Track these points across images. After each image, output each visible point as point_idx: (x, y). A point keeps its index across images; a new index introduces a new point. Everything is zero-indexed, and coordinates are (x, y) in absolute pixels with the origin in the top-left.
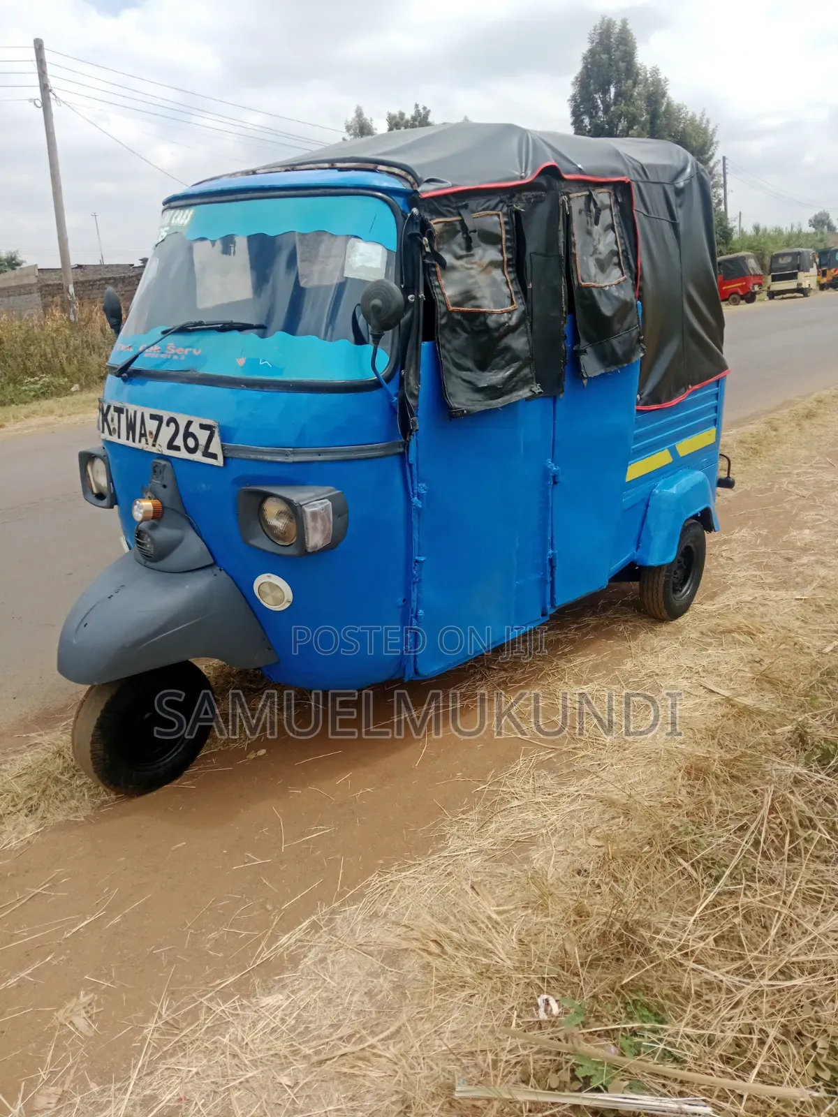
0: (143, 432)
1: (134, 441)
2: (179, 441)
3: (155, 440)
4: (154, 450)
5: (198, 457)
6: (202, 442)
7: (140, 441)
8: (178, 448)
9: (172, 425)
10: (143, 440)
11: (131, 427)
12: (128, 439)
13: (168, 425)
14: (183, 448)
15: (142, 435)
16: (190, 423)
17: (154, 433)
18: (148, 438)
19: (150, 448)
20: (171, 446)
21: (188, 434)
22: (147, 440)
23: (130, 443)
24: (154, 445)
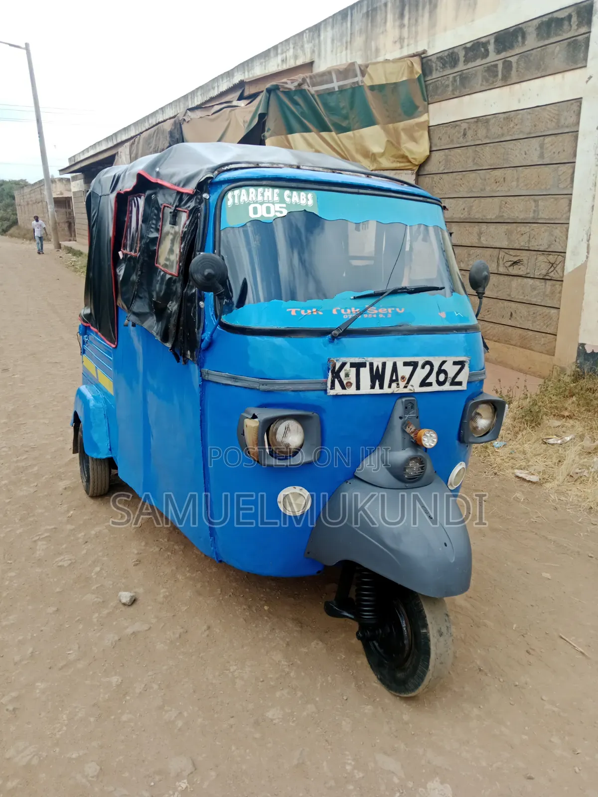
0: (394, 378)
1: (381, 387)
2: (432, 379)
3: (408, 383)
4: (406, 391)
5: (447, 387)
6: (451, 375)
7: (390, 386)
8: (430, 384)
9: (428, 367)
10: (394, 385)
11: (377, 377)
12: (373, 387)
13: (423, 367)
14: (435, 383)
15: (392, 381)
16: (444, 362)
17: (407, 376)
18: (400, 382)
19: (402, 390)
20: (423, 383)
21: (441, 371)
22: (398, 384)
23: (377, 390)
24: (405, 387)
